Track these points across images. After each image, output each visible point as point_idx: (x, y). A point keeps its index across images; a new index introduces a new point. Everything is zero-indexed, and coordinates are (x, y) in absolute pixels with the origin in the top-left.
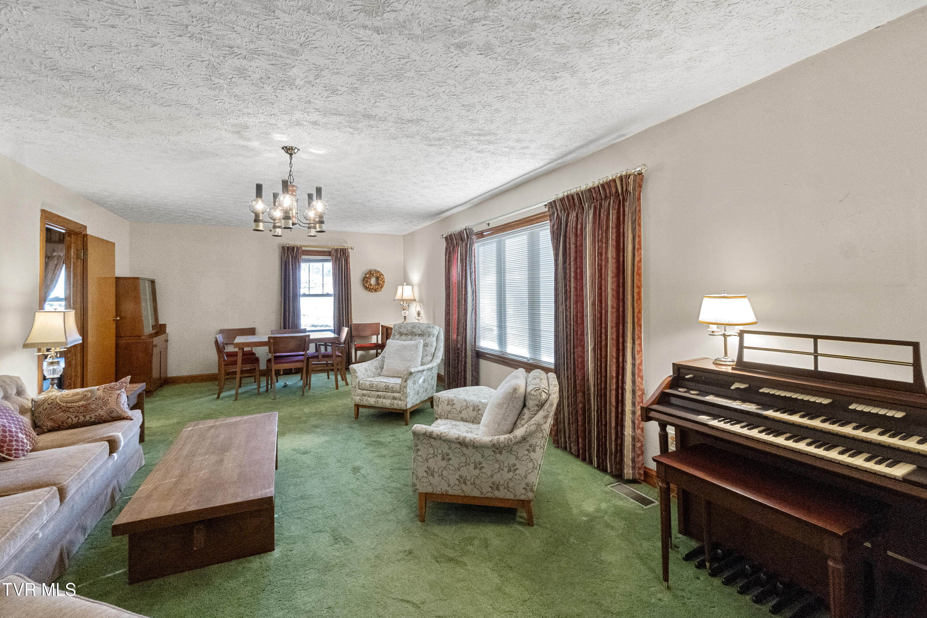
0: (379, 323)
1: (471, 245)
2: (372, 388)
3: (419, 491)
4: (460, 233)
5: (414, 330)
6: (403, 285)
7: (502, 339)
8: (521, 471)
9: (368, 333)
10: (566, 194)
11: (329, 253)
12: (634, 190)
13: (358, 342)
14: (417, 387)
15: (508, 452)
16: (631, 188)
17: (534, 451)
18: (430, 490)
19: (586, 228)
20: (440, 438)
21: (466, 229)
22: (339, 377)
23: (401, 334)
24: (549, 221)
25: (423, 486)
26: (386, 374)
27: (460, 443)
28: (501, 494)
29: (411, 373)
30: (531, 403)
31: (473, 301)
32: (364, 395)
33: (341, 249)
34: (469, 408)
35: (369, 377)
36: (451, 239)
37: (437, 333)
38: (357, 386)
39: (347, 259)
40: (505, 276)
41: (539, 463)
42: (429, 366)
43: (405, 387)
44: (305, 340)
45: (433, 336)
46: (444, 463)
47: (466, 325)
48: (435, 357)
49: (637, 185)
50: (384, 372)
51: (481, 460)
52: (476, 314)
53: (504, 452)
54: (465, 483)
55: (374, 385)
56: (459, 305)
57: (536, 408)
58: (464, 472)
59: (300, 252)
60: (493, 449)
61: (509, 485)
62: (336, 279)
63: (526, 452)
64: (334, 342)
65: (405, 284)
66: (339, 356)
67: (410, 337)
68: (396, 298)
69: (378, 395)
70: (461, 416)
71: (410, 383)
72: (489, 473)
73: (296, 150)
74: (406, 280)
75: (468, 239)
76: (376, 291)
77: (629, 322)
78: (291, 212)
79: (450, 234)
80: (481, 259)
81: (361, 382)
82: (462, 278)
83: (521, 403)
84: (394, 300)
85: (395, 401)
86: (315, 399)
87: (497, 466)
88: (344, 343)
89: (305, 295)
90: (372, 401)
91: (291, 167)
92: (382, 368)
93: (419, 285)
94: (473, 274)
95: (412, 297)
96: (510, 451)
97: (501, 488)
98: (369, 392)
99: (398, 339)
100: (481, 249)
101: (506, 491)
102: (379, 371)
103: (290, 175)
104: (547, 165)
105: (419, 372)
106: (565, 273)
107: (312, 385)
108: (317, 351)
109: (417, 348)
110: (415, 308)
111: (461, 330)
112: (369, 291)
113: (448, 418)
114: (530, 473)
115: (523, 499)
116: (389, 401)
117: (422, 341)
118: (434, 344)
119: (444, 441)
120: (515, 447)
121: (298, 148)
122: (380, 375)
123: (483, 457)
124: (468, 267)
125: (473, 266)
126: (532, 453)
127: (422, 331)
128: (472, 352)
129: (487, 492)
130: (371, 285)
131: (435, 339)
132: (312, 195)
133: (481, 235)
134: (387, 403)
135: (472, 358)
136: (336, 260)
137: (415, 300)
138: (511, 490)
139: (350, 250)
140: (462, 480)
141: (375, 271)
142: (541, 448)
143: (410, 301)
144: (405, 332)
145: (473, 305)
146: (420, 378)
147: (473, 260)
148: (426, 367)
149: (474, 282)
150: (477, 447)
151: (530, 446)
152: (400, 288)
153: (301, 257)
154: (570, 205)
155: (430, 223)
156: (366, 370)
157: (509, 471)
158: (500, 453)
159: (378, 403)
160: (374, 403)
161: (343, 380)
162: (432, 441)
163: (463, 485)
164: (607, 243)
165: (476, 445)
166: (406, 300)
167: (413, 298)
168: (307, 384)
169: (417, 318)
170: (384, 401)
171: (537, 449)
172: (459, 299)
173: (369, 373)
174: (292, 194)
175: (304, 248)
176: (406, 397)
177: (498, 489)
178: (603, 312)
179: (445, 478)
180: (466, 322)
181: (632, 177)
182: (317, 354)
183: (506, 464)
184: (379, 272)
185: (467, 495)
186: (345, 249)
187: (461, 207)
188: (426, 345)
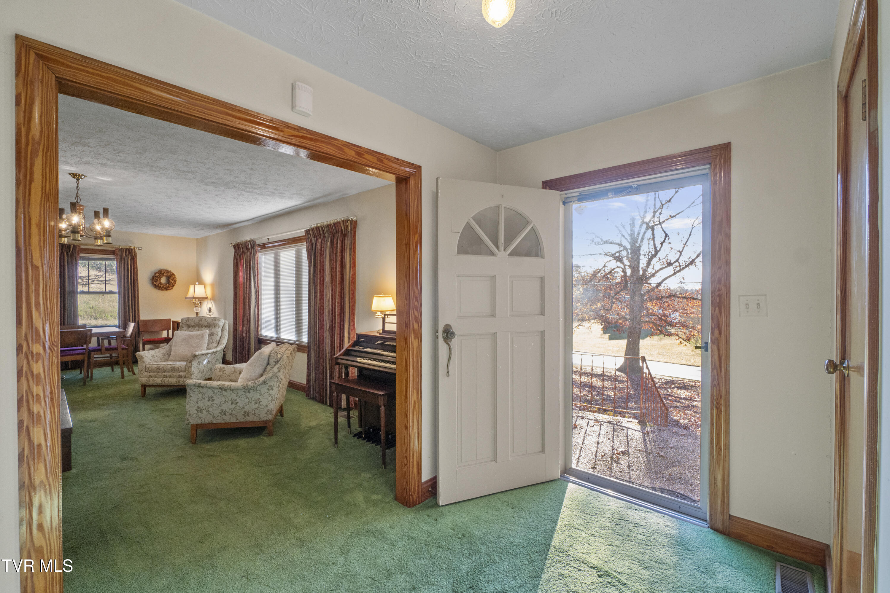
0: (170, 320)
1: (255, 253)
2: (158, 370)
3: (191, 424)
4: (246, 243)
5: (201, 322)
6: (195, 284)
7: (277, 328)
8: (264, 402)
9: (157, 328)
10: (315, 226)
11: (113, 253)
12: (351, 230)
13: (146, 337)
14: (201, 367)
15: (254, 391)
16: (349, 228)
17: (272, 389)
18: (199, 422)
19: (326, 250)
20: (206, 387)
21: (250, 241)
22: (125, 370)
23: (188, 326)
24: (306, 243)
25: (194, 420)
26: (172, 358)
27: (220, 388)
28: (249, 419)
29: (195, 356)
30: (272, 362)
31: (256, 298)
32: (150, 376)
33: (126, 249)
34: (236, 372)
35: (155, 362)
36: (239, 248)
37: (222, 325)
38: (144, 370)
39: (134, 259)
40: (279, 280)
41: (276, 397)
42: (215, 350)
43: (190, 367)
44: (87, 334)
45: (219, 327)
46: (210, 403)
47: (250, 318)
48: (220, 344)
49: (353, 227)
50: (171, 358)
51: (236, 398)
52: (258, 309)
53: (251, 391)
54: (225, 414)
55: (161, 367)
56: (244, 303)
57: (274, 364)
58: (224, 407)
59: (77, 250)
60: (244, 390)
61: (256, 412)
62: (121, 277)
63: (267, 391)
64: (120, 336)
65: (197, 283)
66: (125, 349)
67: (197, 328)
68: (188, 296)
69: (164, 375)
70: (230, 378)
71: (195, 364)
72: (242, 406)
73: (83, 177)
74: (198, 280)
75: (252, 249)
76: (166, 289)
77: (347, 312)
78: (79, 227)
79: (237, 243)
80: (263, 265)
81: (148, 366)
82: (247, 281)
83: (266, 362)
84: (186, 298)
85: (181, 379)
86: (98, 387)
87: (247, 401)
88: (130, 337)
89: (83, 292)
90: (159, 381)
91: (78, 190)
92: (169, 355)
93: (212, 285)
94: (256, 277)
95: (203, 295)
96: (256, 390)
97: (250, 415)
98: (155, 373)
99: (186, 331)
100: (263, 257)
101: (254, 416)
102: (166, 357)
103: (77, 196)
104: (302, 204)
105: (203, 354)
106: (314, 280)
107: (93, 377)
108: (99, 345)
109: (203, 337)
110: (207, 305)
111: (246, 322)
112: (159, 289)
113: (219, 380)
114: (269, 403)
115: (265, 420)
116: (175, 379)
117: (208, 331)
118: (220, 334)
119: (209, 388)
120: (259, 388)
121: (85, 175)
122: (167, 360)
123: (237, 396)
124: (252, 272)
125: (256, 271)
126: (271, 391)
127: (208, 323)
128: (255, 340)
129: (241, 418)
130: (161, 284)
131: (220, 329)
132: (98, 212)
133: (263, 246)
134: (173, 381)
135: (255, 344)
136: (121, 259)
137: (207, 298)
138: (257, 415)
139: (136, 250)
140: (223, 413)
141: (166, 270)
142: (277, 387)
143: (202, 299)
144: (192, 324)
145: (256, 302)
146: (204, 360)
147: (256, 267)
148: (210, 351)
149: (257, 284)
150: (233, 390)
151: (270, 386)
152: (192, 288)
153: (78, 255)
154: (318, 234)
155: (221, 232)
156: (153, 356)
157: (256, 403)
158: (249, 392)
159: (164, 381)
160: (161, 382)
161: (129, 371)
162: (201, 389)
163: (224, 416)
164: (336, 262)
165: (232, 388)
166: (199, 299)
167: (206, 297)
168: (88, 377)
169: (208, 313)
170: (170, 379)
171: (274, 388)
172: (244, 297)
173: (156, 359)
174: (80, 213)
175: (82, 247)
176: (191, 375)
177: (248, 415)
178: (334, 306)
179: (211, 413)
180: (250, 315)
181: (349, 222)
182: (99, 348)
183: (253, 399)
184: (170, 272)
185: (227, 422)
186: (132, 249)
187: (246, 222)
188: (211, 335)
